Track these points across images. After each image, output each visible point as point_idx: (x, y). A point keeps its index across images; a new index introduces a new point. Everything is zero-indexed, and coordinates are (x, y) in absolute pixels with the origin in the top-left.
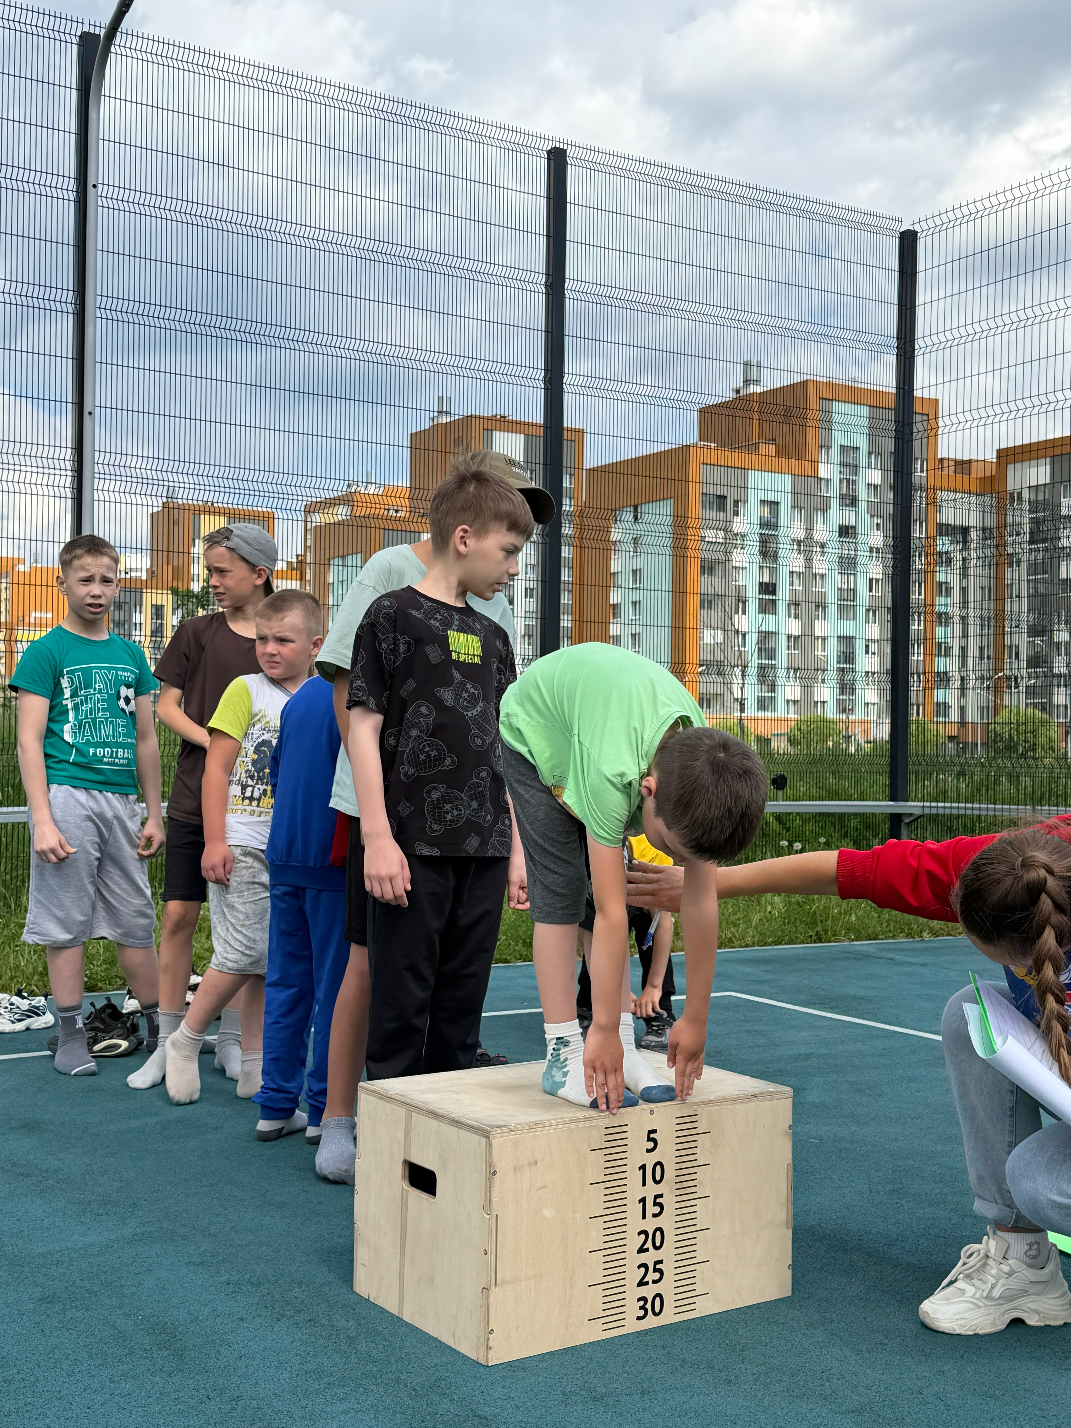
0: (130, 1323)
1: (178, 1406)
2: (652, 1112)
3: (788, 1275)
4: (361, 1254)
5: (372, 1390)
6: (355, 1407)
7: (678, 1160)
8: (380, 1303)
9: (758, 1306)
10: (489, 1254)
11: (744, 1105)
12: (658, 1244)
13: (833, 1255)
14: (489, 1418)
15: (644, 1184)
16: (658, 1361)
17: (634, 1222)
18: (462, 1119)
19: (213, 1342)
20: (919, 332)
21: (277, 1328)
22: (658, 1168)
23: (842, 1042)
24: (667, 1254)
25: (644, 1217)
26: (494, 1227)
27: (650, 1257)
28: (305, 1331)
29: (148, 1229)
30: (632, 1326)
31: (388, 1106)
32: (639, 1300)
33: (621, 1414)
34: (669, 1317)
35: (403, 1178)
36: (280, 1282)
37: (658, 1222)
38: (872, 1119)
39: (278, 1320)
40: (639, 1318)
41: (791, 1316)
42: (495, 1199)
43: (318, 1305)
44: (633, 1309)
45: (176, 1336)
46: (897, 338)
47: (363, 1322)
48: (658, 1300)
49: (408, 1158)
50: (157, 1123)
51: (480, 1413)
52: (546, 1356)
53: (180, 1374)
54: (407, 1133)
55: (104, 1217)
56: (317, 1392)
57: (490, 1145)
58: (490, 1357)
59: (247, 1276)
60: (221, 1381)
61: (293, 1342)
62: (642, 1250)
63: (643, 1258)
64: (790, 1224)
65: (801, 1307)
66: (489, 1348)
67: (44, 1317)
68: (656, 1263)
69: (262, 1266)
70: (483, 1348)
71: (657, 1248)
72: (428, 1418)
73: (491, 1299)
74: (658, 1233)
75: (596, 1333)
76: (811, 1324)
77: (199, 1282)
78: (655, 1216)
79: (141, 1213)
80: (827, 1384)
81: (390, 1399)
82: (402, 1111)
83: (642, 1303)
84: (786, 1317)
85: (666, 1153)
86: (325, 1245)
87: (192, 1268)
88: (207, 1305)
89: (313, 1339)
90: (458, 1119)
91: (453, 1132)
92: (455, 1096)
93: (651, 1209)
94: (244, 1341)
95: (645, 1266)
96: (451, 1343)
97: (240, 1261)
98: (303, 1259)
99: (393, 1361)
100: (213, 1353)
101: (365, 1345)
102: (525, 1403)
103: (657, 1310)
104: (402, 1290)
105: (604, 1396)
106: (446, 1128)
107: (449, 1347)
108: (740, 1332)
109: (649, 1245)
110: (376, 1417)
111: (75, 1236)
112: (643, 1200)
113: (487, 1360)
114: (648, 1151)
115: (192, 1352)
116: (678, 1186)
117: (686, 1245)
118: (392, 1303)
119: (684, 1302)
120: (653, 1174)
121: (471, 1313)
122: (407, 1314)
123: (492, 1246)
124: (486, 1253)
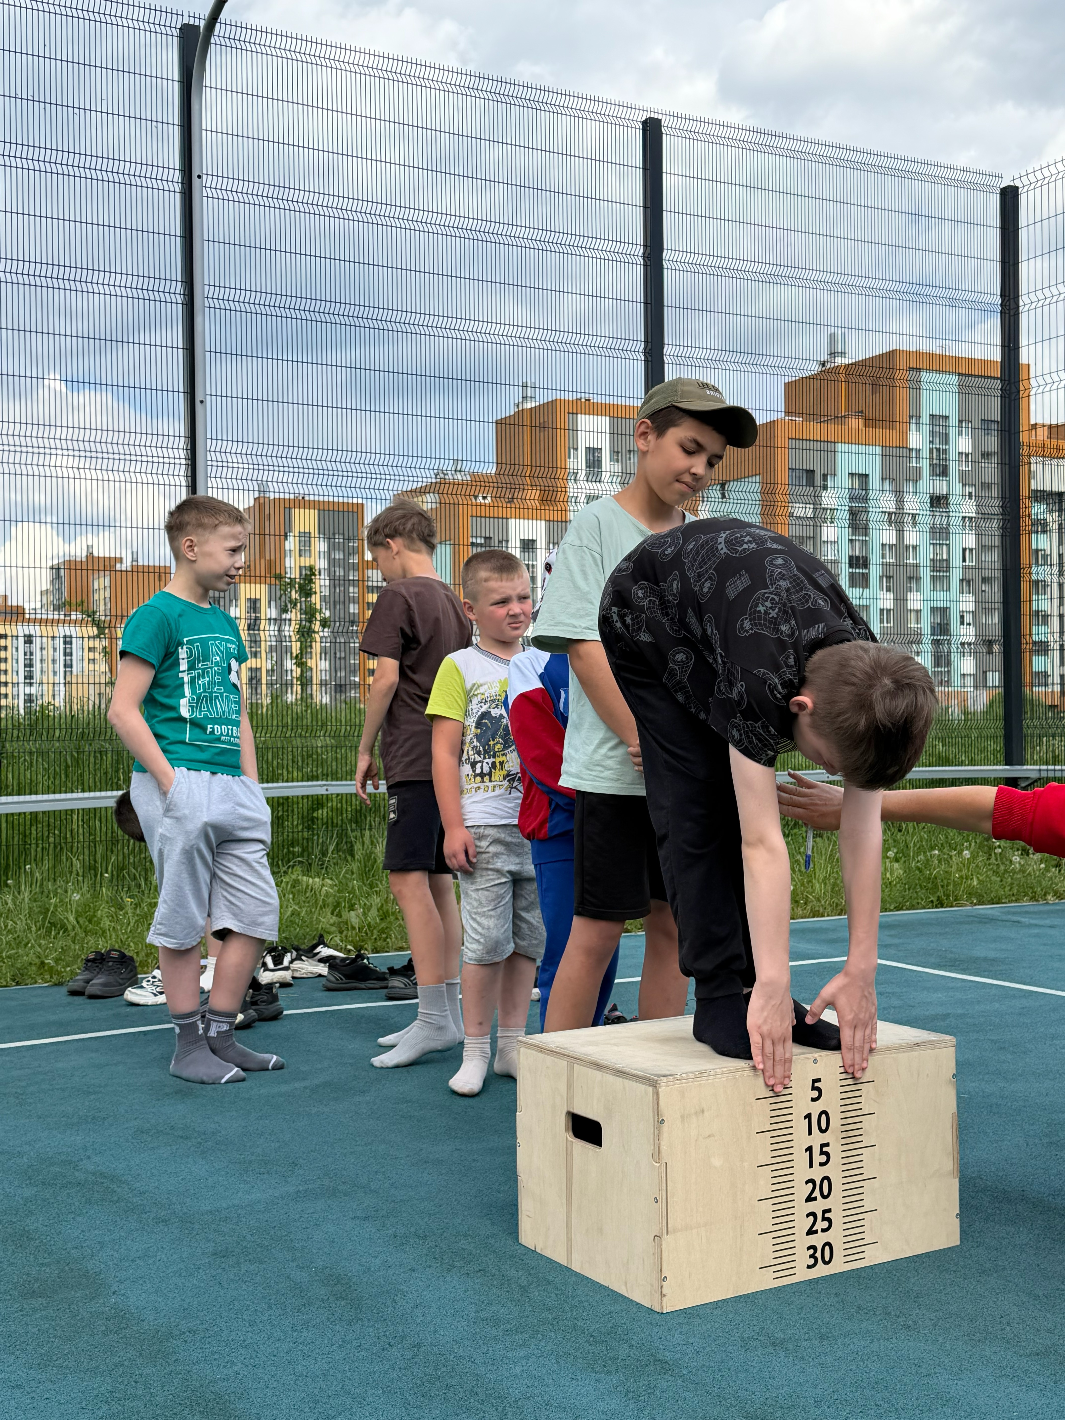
0: (305, 1275)
2: (815, 1061)
3: (955, 1224)
4: (526, 1206)
5: (550, 1337)
6: (536, 1352)
7: (843, 1109)
8: (548, 1253)
9: (927, 1255)
10: (659, 1203)
11: (906, 1054)
12: (826, 1193)
13: (997, 1205)
14: (671, 1363)
15: (810, 1133)
16: (832, 1308)
17: (802, 1171)
18: (627, 1070)
19: (388, 1292)
20: (1023, 288)
21: (448, 1279)
22: (824, 1116)
23: (979, 1002)
24: (835, 1202)
25: (811, 1166)
26: (664, 1175)
27: (818, 1206)
28: (477, 1281)
29: (310, 1186)
30: (802, 1274)
31: (549, 1059)
32: (809, 1248)
33: (803, 1358)
34: (838, 1266)
35: (567, 1130)
36: (445, 1234)
37: (825, 1171)
38: (1020, 1075)
39: (449, 1270)
40: (809, 1267)
41: (962, 1264)
42: (664, 1148)
43: (486, 1256)
44: (803, 1258)
45: (351, 1286)
46: (1001, 296)
47: (532, 1272)
48: (827, 1248)
49: (571, 1110)
50: (305, 1088)
51: (661, 1358)
52: (719, 1304)
53: (360, 1322)
54: (570, 1086)
55: (266, 1176)
56: (495, 1338)
57: (657, 1094)
58: (664, 1304)
59: (413, 1229)
60: (400, 1329)
61: (466, 1291)
62: (810, 1199)
63: (812, 1207)
64: (957, 1174)
65: (971, 1255)
66: (663, 1295)
67: (220, 1271)
68: (825, 1212)
69: (426, 1219)
70: (658, 1295)
71: (825, 1197)
72: (610, 1362)
73: (664, 1246)
74: (826, 1182)
75: (767, 1281)
76: (984, 1272)
77: (367, 1236)
78: (822, 1164)
79: (301, 1172)
80: (1008, 1328)
81: (569, 1344)
82: (564, 1063)
83: (811, 1251)
84: (956, 1264)
85: (831, 1101)
86: (486, 1199)
87: (358, 1222)
88: (376, 1257)
89: (486, 1288)
90: (623, 1069)
91: (619, 1081)
92: (616, 1048)
94: (417, 1290)
95: (813, 1214)
96: (623, 1291)
97: (404, 1215)
98: (466, 1213)
99: (567, 1308)
100: (389, 1303)
101: (537, 1294)
102: (704, 1348)
103: (827, 1259)
104: (569, 1240)
105: (782, 1342)
106: (610, 1078)
107: (622, 1296)
108: (913, 1281)
109: (817, 1193)
110: (558, 1362)
111: (240, 1194)
112: (809, 1149)
113: (662, 1308)
114: (813, 1100)
115: (369, 1301)
116: (844, 1135)
117: (854, 1194)
118: (560, 1253)
119: (854, 1250)
120: (819, 1123)
121: (643, 1261)
122: (576, 1264)
123: (662, 1194)
124: (656, 1201)
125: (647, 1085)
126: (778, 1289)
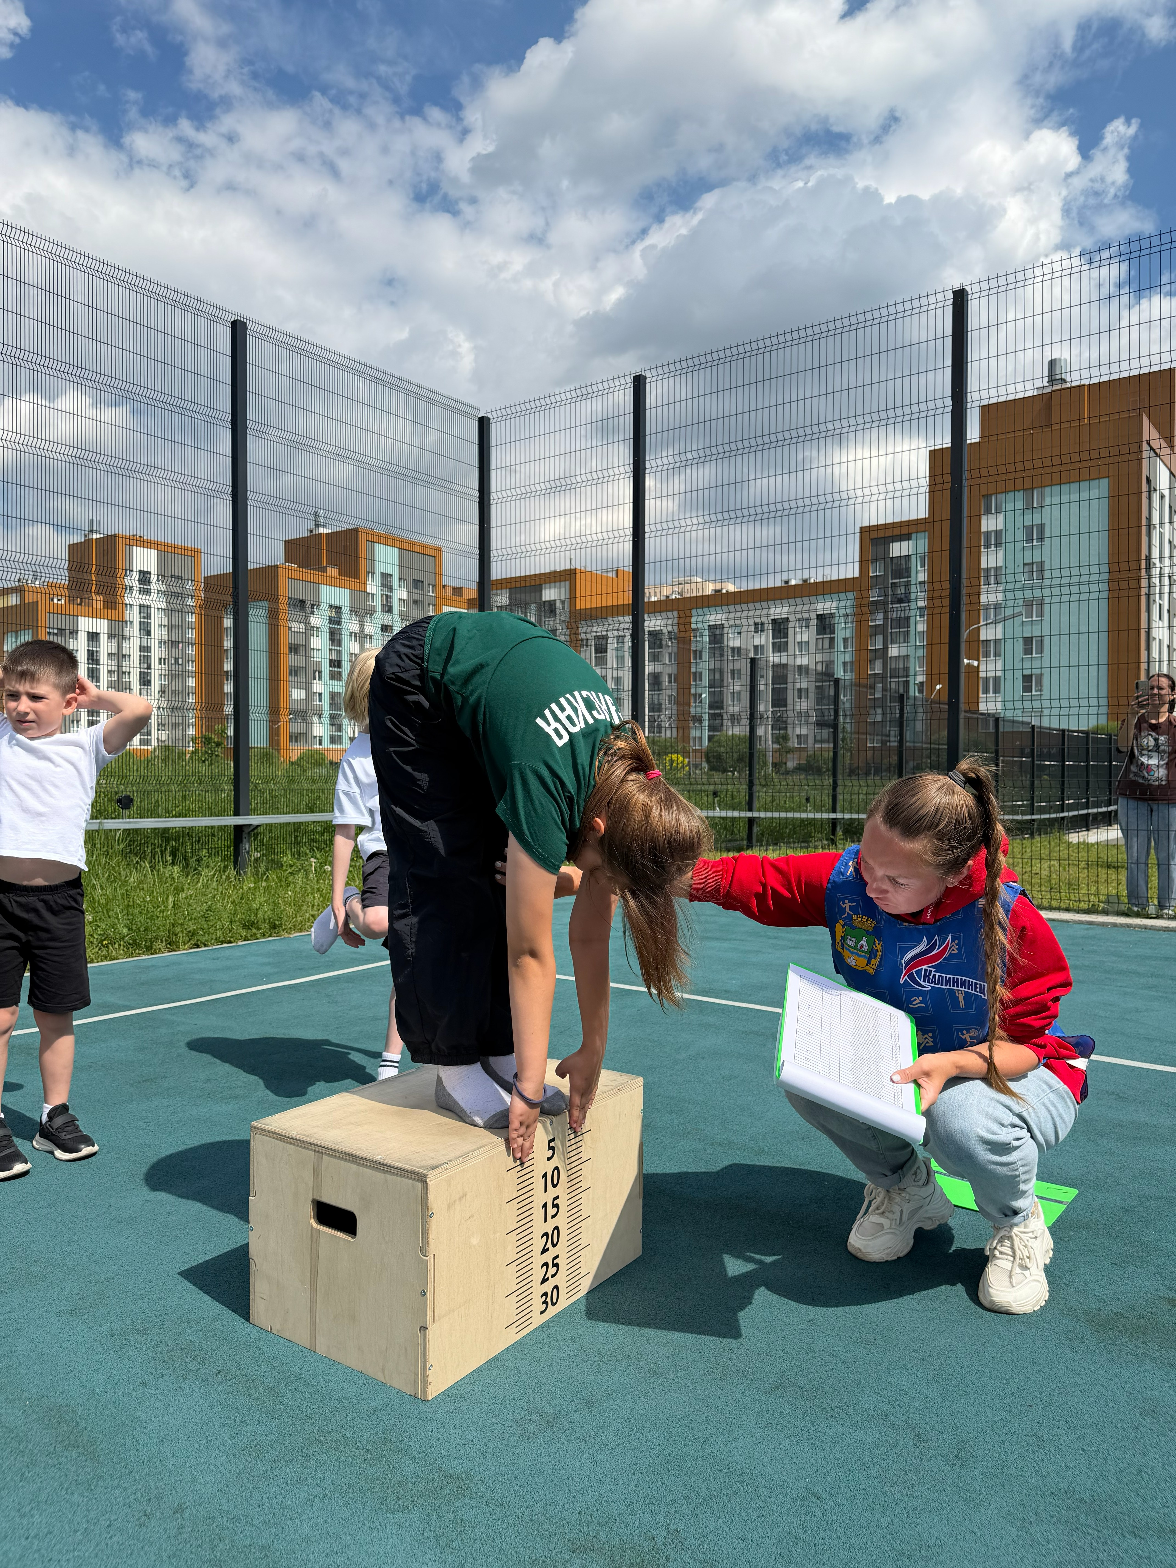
0: (18, 1413)
1: (115, 1539)
3: (640, 1238)
4: (259, 1288)
5: (325, 1462)
7: (569, 1162)
8: (286, 1333)
11: (612, 1100)
12: (555, 1241)
14: (463, 1477)
15: (546, 1191)
17: (539, 1227)
18: (389, 1162)
19: (123, 1424)
21: (187, 1391)
22: (556, 1172)
24: (562, 1248)
25: (545, 1221)
27: (549, 1256)
28: (220, 1389)
30: (537, 1321)
31: (291, 1147)
32: (542, 1296)
34: (563, 1303)
35: (311, 1217)
36: (166, 1323)
37: (555, 1222)
39: (184, 1378)
40: (542, 1313)
42: (433, 1239)
43: (219, 1348)
44: (538, 1306)
45: (77, 1423)
47: (275, 1364)
48: (555, 1291)
49: (319, 1199)
51: (450, 1471)
52: (476, 1375)
53: (101, 1483)
54: (316, 1173)
56: (265, 1477)
57: (427, 1187)
58: (427, 1390)
59: (128, 1322)
60: (153, 1485)
61: (212, 1407)
62: (544, 1251)
63: (545, 1257)
64: (641, 1194)
66: (426, 1383)
68: (555, 1258)
70: (420, 1383)
71: (554, 1246)
73: (429, 1337)
74: (556, 1232)
78: (553, 1217)
82: (309, 1152)
85: (561, 1157)
87: (64, 1319)
88: (97, 1370)
89: (233, 1398)
90: (385, 1162)
91: (377, 1175)
93: (551, 1211)
94: (157, 1416)
95: (546, 1264)
96: (378, 1376)
97: (114, 1301)
98: (180, 1288)
100: (128, 1443)
101: (289, 1395)
103: (555, 1300)
104: (313, 1323)
106: (368, 1170)
107: (379, 1383)
109: (549, 1245)
112: (545, 1206)
113: (425, 1393)
114: (549, 1160)
115: (104, 1445)
116: (569, 1185)
117: (575, 1235)
118: (302, 1337)
119: (573, 1286)
120: (551, 1180)
121: (406, 1349)
122: (321, 1348)
123: (430, 1286)
124: (424, 1294)
125: (412, 1179)
126: (520, 1344)
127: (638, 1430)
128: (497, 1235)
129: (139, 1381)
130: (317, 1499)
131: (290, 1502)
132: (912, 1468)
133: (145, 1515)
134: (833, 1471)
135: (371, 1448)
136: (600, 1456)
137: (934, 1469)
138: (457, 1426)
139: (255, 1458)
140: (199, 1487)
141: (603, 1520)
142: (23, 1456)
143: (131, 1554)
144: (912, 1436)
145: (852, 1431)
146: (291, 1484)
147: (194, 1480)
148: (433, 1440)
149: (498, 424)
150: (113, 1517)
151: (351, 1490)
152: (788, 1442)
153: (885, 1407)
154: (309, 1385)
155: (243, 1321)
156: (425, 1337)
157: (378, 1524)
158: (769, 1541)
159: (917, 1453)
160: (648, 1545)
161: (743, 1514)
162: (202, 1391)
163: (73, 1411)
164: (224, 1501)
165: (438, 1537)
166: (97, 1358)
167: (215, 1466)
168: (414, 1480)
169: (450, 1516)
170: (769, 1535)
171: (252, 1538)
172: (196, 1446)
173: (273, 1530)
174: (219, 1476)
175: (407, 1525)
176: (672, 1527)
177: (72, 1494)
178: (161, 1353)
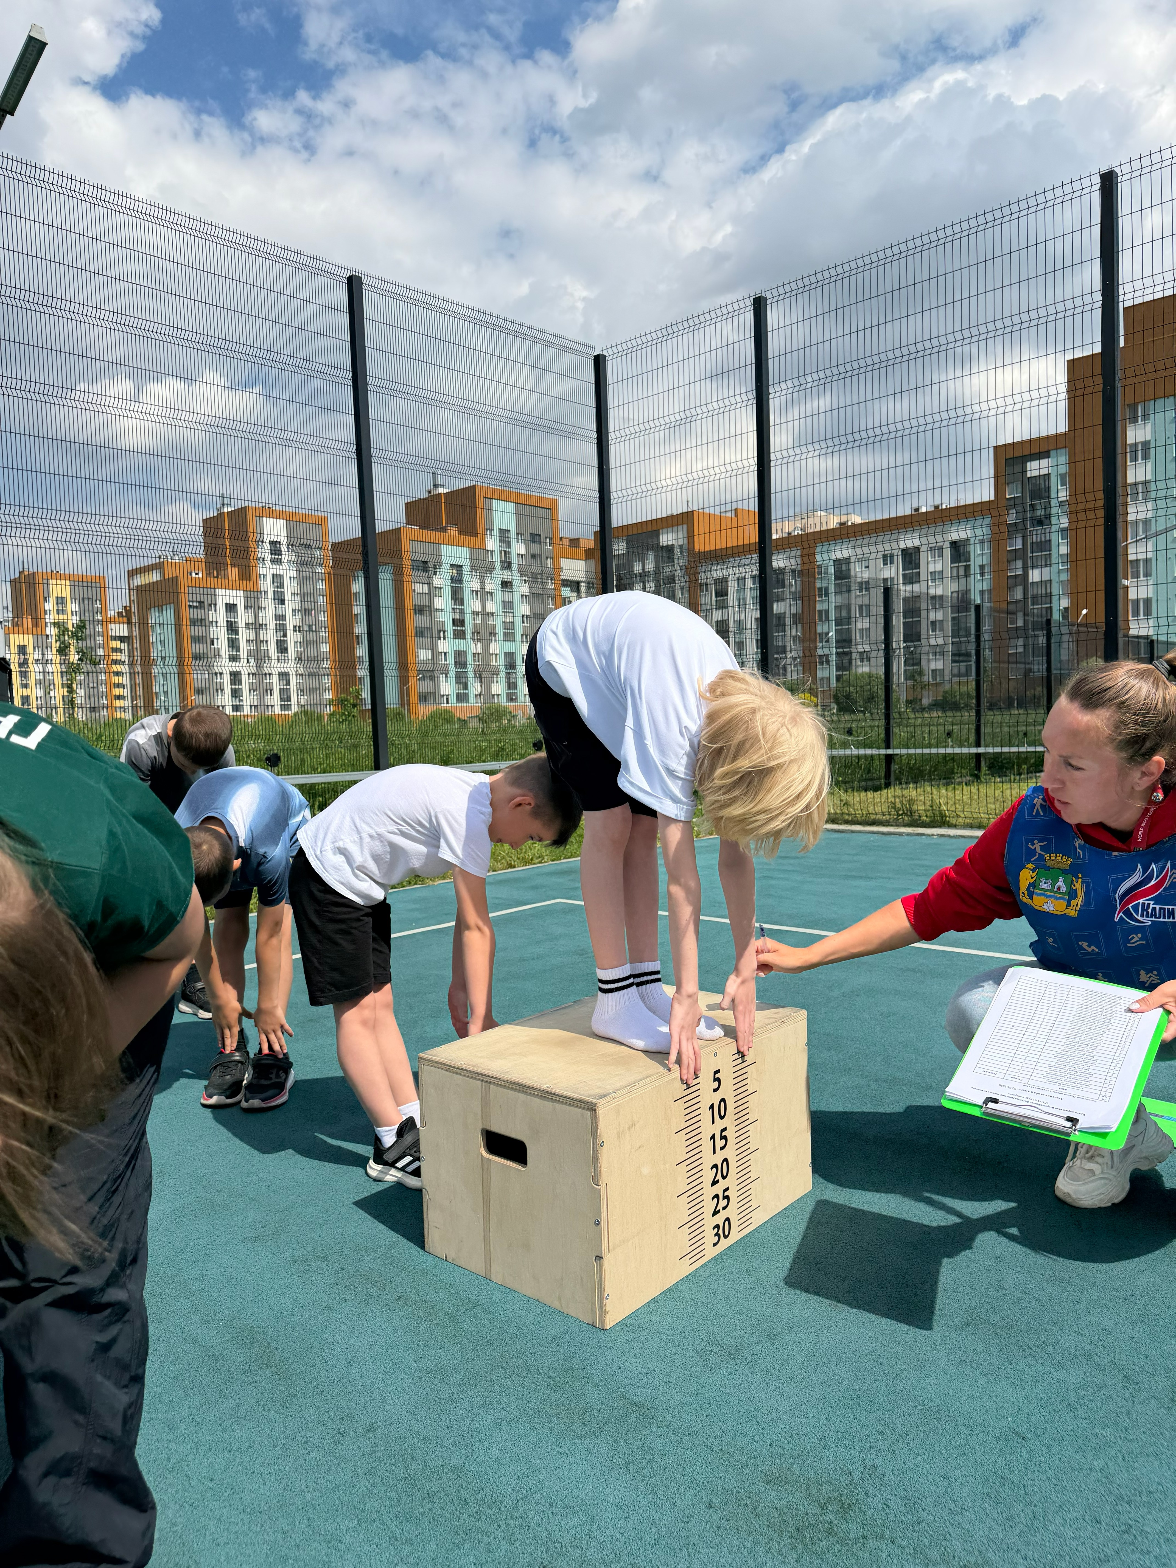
2: (716, 1054)
3: (809, 1172)
4: (434, 1218)
7: (736, 1093)
8: (461, 1261)
10: (602, 1224)
11: (776, 1032)
12: (725, 1174)
15: (713, 1122)
17: (709, 1161)
18: (558, 1091)
20: (611, 428)
22: (722, 1104)
24: (731, 1180)
25: (714, 1152)
26: (605, 1197)
27: (720, 1187)
30: (710, 1254)
31: (458, 1078)
32: (714, 1228)
34: (735, 1236)
35: (482, 1146)
37: (724, 1154)
40: (715, 1245)
42: (604, 1170)
44: (710, 1238)
48: (727, 1224)
49: (488, 1128)
52: (652, 1305)
54: (485, 1105)
57: (594, 1117)
58: (607, 1321)
62: (714, 1183)
63: (716, 1189)
64: (809, 1128)
66: (604, 1311)
68: (725, 1190)
70: (600, 1313)
71: (724, 1178)
73: (606, 1266)
74: (725, 1164)
78: (722, 1148)
82: (477, 1082)
83: (716, 1230)
85: (727, 1089)
90: (552, 1091)
92: (523, 1060)
93: (720, 1143)
95: (717, 1196)
96: (557, 1304)
103: (727, 1233)
104: (488, 1253)
106: (535, 1100)
107: (556, 1310)
109: (719, 1177)
112: (713, 1137)
113: (605, 1324)
114: (715, 1090)
116: (736, 1117)
117: (744, 1168)
118: (476, 1264)
119: (745, 1219)
120: (719, 1110)
121: (582, 1279)
122: (497, 1278)
123: (604, 1215)
124: (598, 1223)
125: (583, 1108)
126: (694, 1275)
127: (824, 1364)
128: (667, 1166)
129: (324, 1305)
130: (504, 1423)
131: (477, 1425)
132: (1123, 1410)
133: (340, 1433)
134: (1036, 1411)
135: (552, 1375)
136: (787, 1389)
137: (1148, 1412)
138: (638, 1355)
139: (442, 1381)
140: (388, 1408)
141: (795, 1453)
142: (221, 1374)
143: (329, 1470)
144: (1121, 1377)
145: (1053, 1370)
146: (478, 1407)
147: (383, 1400)
148: (614, 1369)
149: (615, 360)
150: (309, 1434)
151: (537, 1416)
152: (984, 1380)
153: (1088, 1347)
154: (486, 1312)
155: (419, 1249)
156: (600, 1267)
157: (566, 1450)
158: (973, 1480)
159: (1127, 1395)
160: (846, 1480)
161: (944, 1452)
162: (384, 1315)
163: (264, 1333)
164: (413, 1422)
165: (627, 1464)
166: (282, 1282)
167: (402, 1388)
168: (599, 1407)
169: (638, 1443)
170: (973, 1473)
171: (443, 1458)
172: (383, 1368)
173: (464, 1452)
174: (407, 1397)
175: (595, 1451)
176: (869, 1463)
177: (269, 1411)
178: (343, 1279)
